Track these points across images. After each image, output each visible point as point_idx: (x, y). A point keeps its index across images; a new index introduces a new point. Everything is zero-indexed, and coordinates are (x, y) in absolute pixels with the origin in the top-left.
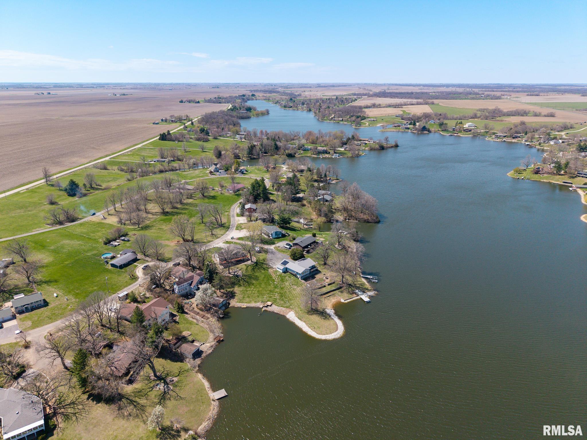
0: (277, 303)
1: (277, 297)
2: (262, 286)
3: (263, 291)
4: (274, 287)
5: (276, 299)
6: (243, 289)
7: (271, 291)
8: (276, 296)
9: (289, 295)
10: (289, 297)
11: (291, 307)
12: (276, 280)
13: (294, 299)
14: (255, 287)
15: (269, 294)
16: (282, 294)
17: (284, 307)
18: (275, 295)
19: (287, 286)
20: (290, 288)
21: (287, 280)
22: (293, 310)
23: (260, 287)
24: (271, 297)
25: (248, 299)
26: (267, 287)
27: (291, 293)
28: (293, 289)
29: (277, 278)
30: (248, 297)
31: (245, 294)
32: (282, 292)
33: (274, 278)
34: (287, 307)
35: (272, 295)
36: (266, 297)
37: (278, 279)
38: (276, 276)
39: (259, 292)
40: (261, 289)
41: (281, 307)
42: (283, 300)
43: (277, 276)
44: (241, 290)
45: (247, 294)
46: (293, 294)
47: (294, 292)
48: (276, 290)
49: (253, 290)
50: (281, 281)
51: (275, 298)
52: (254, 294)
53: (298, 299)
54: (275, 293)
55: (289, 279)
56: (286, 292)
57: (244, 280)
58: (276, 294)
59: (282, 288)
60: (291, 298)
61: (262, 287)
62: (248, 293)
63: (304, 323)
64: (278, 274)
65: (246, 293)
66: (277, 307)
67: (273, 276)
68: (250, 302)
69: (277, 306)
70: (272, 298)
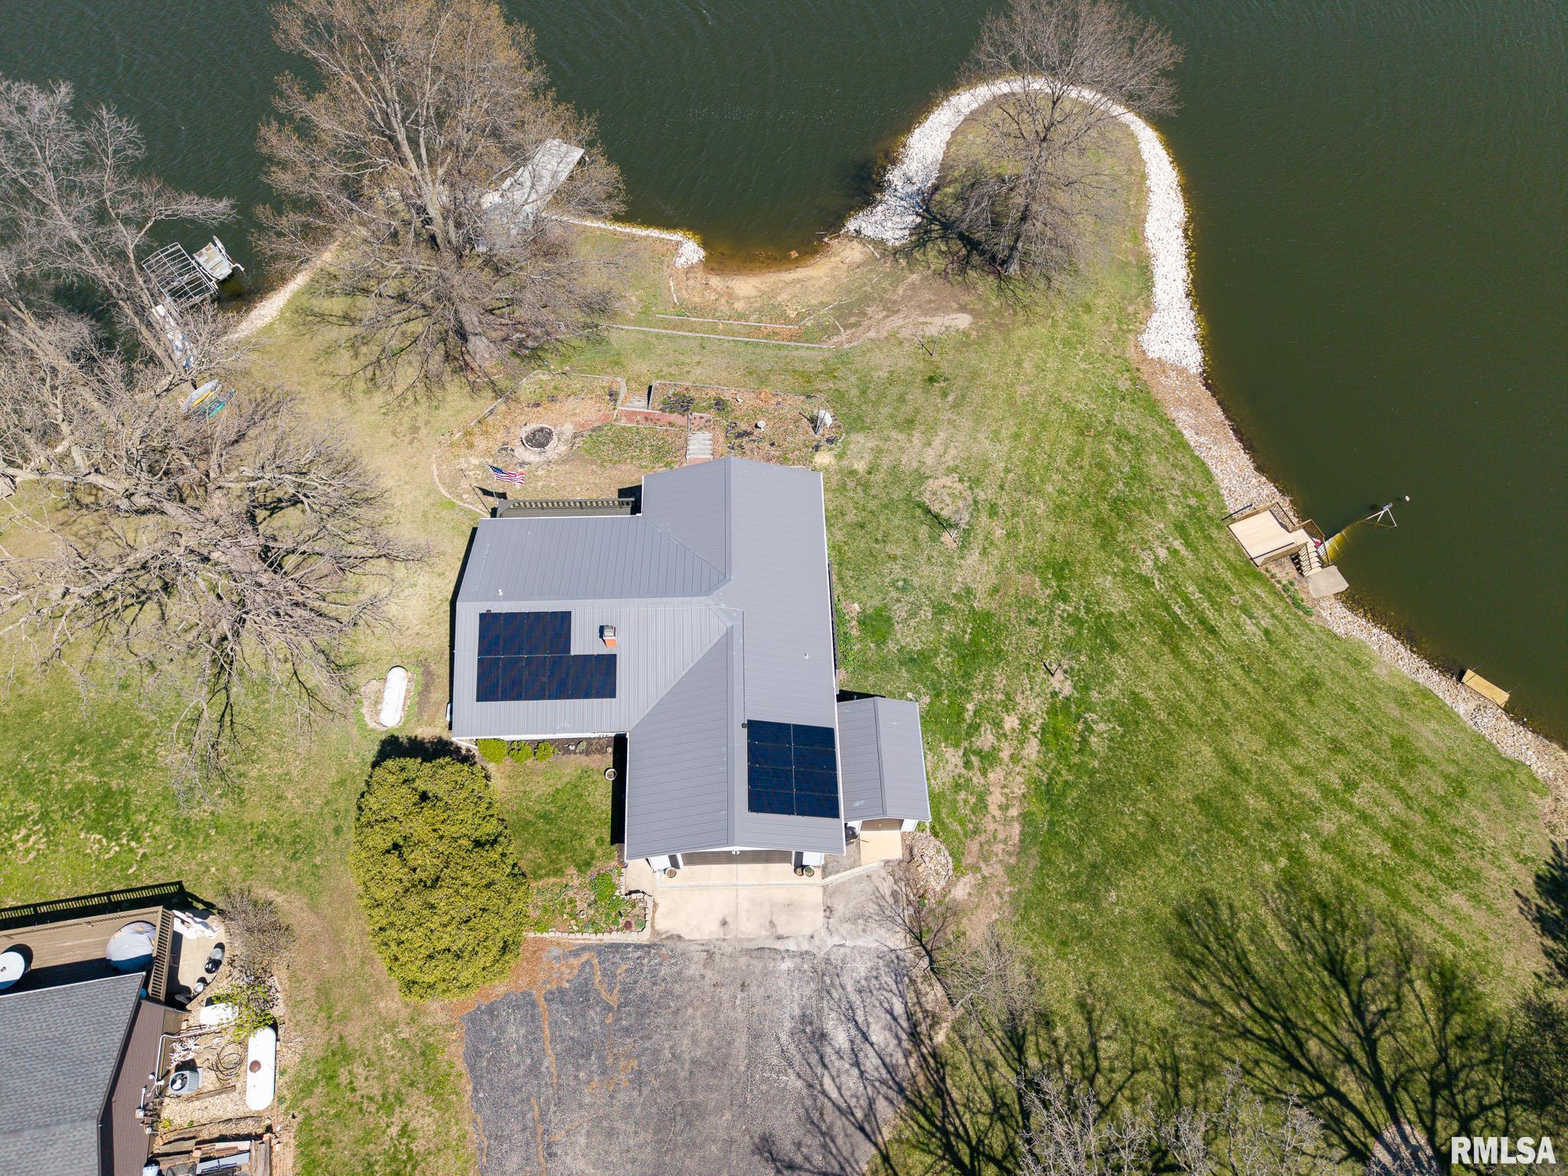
0: (1199, 496)
1: (1163, 540)
2: (1219, 772)
3: (1242, 704)
4: (1114, 647)
5: (1181, 529)
6: (1431, 893)
7: (1171, 635)
8: (1162, 553)
9: (1061, 462)
10: (1078, 452)
11: (1124, 384)
12: (1035, 706)
13: (1056, 414)
14: (1292, 820)
15: (1203, 621)
16: (1099, 522)
17: (1168, 423)
18: (1162, 569)
19: (995, 556)
20: (993, 511)
21: (941, 610)
22: (1131, 353)
23: (1234, 770)
24: (1211, 585)
25: (1427, 734)
26: (1174, 709)
27: (1029, 461)
28: (975, 482)
29: (1011, 722)
30: (1408, 759)
31: (1431, 814)
32: (1089, 538)
33: (1032, 749)
34: (1152, 407)
35: (1191, 588)
36: (1249, 627)
37: (1009, 703)
38: (988, 758)
39: (1280, 726)
40: (1245, 744)
41: (1185, 446)
42: (1138, 476)
43: (986, 739)
44: (1457, 899)
45: (1407, 799)
46: (1021, 453)
47: (997, 454)
48: (1117, 600)
49: (1326, 791)
50: (999, 653)
51: (1177, 544)
52: (1337, 747)
53: (1022, 390)
54: (1147, 582)
55: (899, 612)
56: (1059, 511)
57: (1371, 1046)
58: (1147, 567)
59: (1060, 570)
60: (1070, 438)
61: (1222, 754)
62: (1397, 807)
63: (1151, 229)
64: (953, 757)
65: (1418, 819)
66: (1216, 470)
67: (1019, 788)
68: (1413, 699)
69: (1209, 477)
70: (1208, 564)
